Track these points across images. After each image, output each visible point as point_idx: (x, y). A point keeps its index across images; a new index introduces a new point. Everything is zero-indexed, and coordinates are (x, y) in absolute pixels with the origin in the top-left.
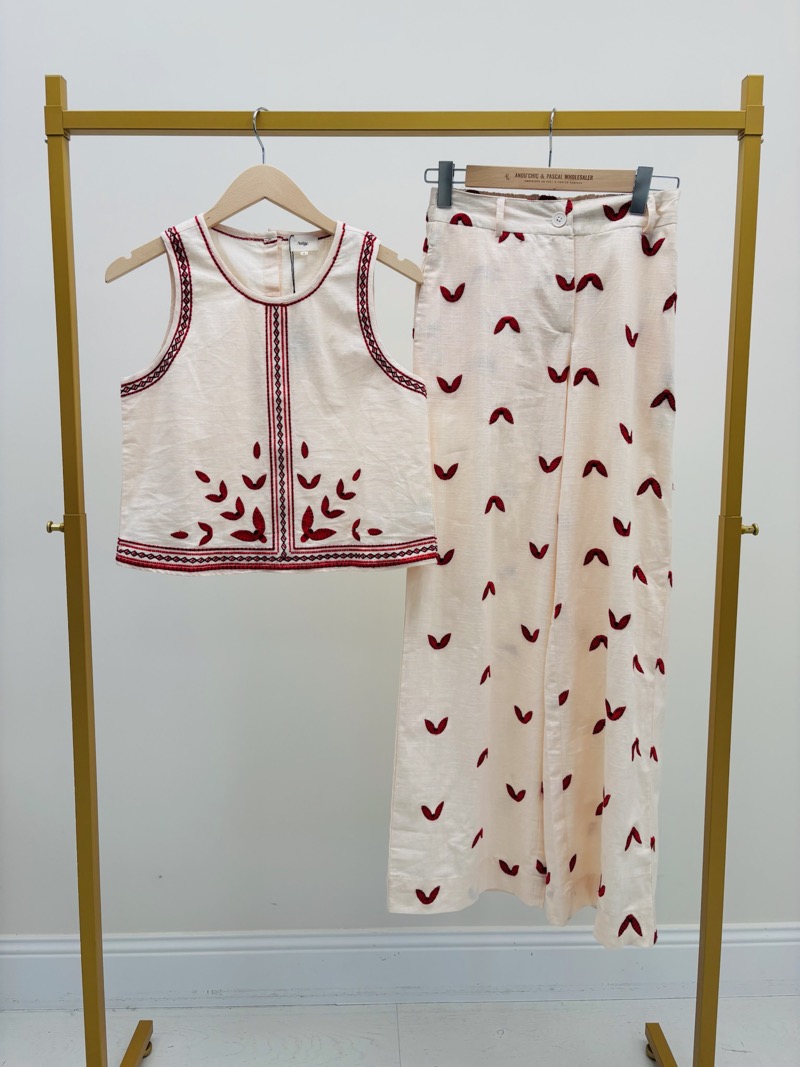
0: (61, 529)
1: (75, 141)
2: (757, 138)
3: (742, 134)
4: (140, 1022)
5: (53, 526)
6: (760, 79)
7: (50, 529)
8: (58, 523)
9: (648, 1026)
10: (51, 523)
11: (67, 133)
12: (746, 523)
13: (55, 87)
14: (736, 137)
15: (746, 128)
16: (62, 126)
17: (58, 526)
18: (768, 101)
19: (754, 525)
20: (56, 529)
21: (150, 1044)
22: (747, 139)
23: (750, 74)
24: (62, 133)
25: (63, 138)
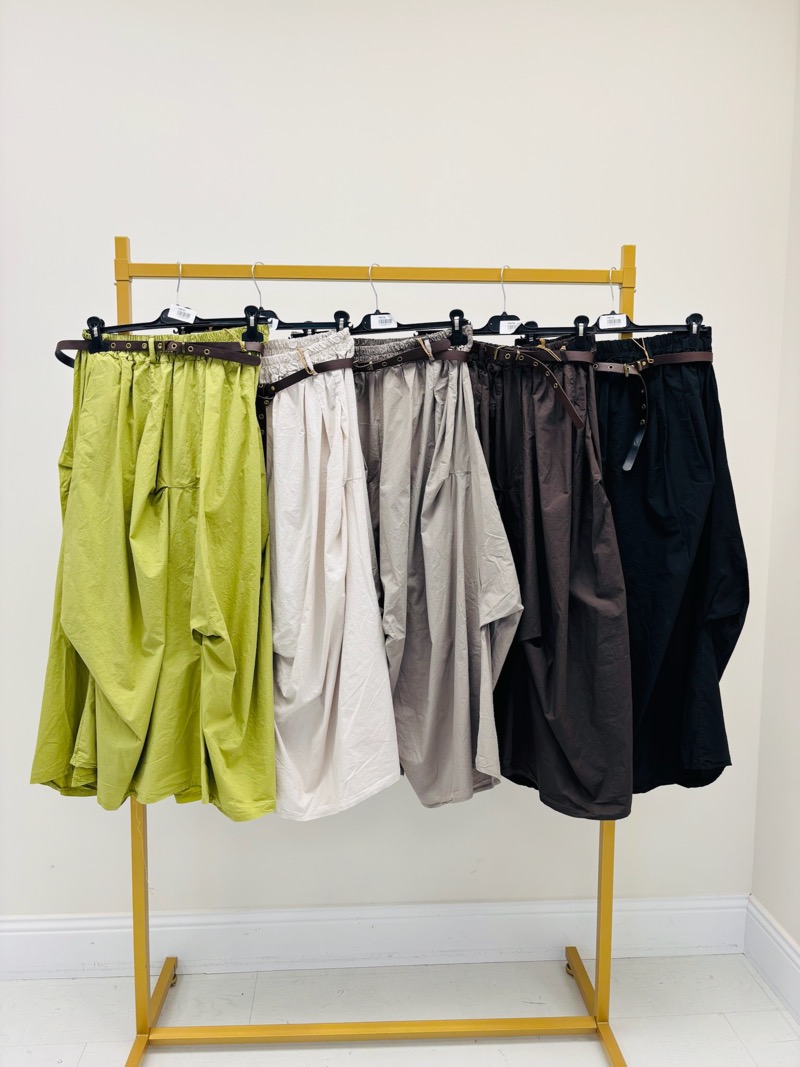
2: (632, 289)
3: (621, 286)
4: (168, 959)
6: (634, 247)
9: (567, 948)
13: (122, 245)
15: (624, 280)
16: (127, 273)
21: (176, 976)
22: (625, 289)
23: (627, 244)
24: (128, 279)
25: (128, 283)
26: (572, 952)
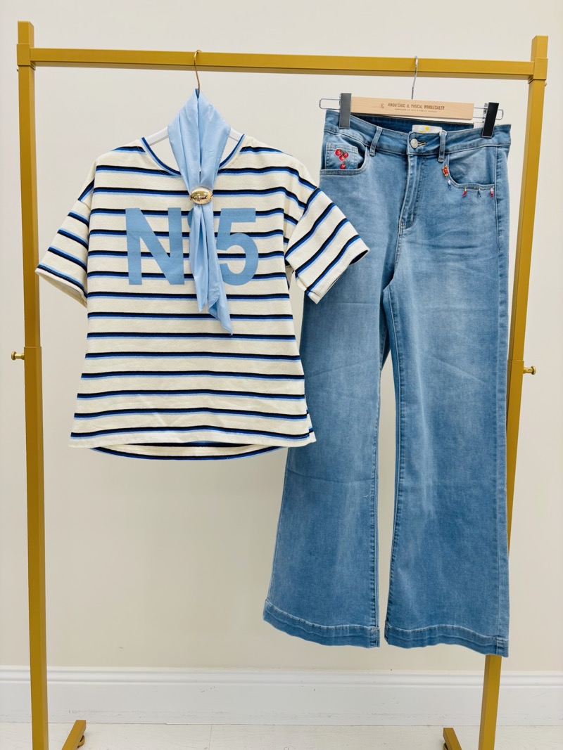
0: (22, 358)
1: (40, 71)
2: (543, 82)
3: (531, 79)
4: (77, 721)
5: (16, 355)
6: (547, 38)
7: (14, 358)
8: (20, 353)
9: (445, 730)
10: (15, 353)
11: (33, 65)
12: (527, 366)
13: (25, 30)
14: (527, 81)
15: (534, 77)
16: (30, 59)
17: (20, 355)
18: (551, 55)
19: (532, 367)
20: (18, 357)
21: (83, 737)
22: (535, 82)
23: (538, 35)
24: (30, 64)
25: (29, 68)
26: (449, 734)
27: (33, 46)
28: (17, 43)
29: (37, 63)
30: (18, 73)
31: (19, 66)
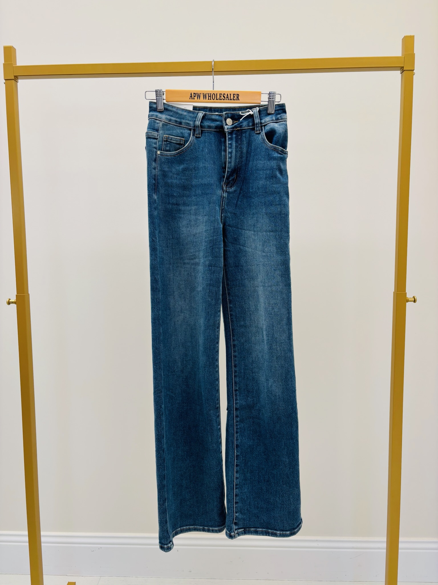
0: (15, 303)
1: (21, 83)
5: (10, 301)
6: (413, 37)
8: (13, 299)
10: (10, 299)
11: (16, 78)
13: (9, 53)
15: (404, 65)
16: (14, 74)
17: (13, 301)
20: (12, 303)
24: (13, 78)
25: (13, 81)
27: (16, 65)
28: (4, 63)
29: (19, 77)
30: (4, 85)
31: (5, 80)
